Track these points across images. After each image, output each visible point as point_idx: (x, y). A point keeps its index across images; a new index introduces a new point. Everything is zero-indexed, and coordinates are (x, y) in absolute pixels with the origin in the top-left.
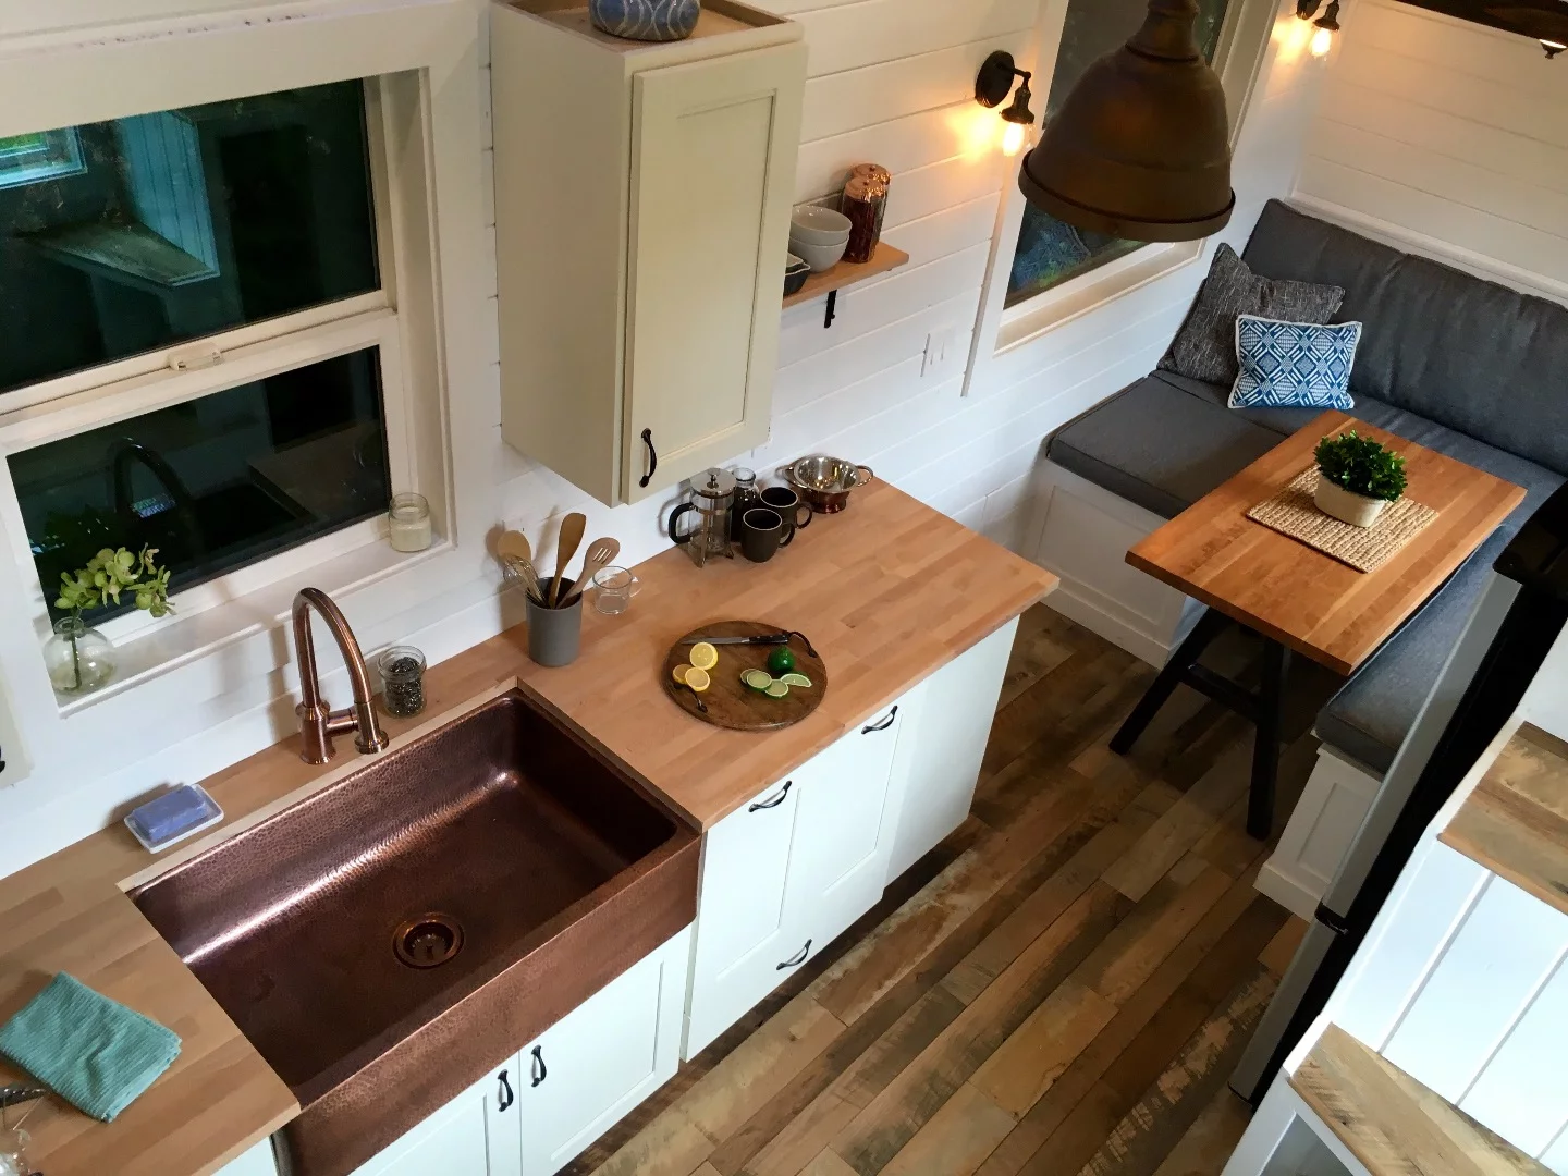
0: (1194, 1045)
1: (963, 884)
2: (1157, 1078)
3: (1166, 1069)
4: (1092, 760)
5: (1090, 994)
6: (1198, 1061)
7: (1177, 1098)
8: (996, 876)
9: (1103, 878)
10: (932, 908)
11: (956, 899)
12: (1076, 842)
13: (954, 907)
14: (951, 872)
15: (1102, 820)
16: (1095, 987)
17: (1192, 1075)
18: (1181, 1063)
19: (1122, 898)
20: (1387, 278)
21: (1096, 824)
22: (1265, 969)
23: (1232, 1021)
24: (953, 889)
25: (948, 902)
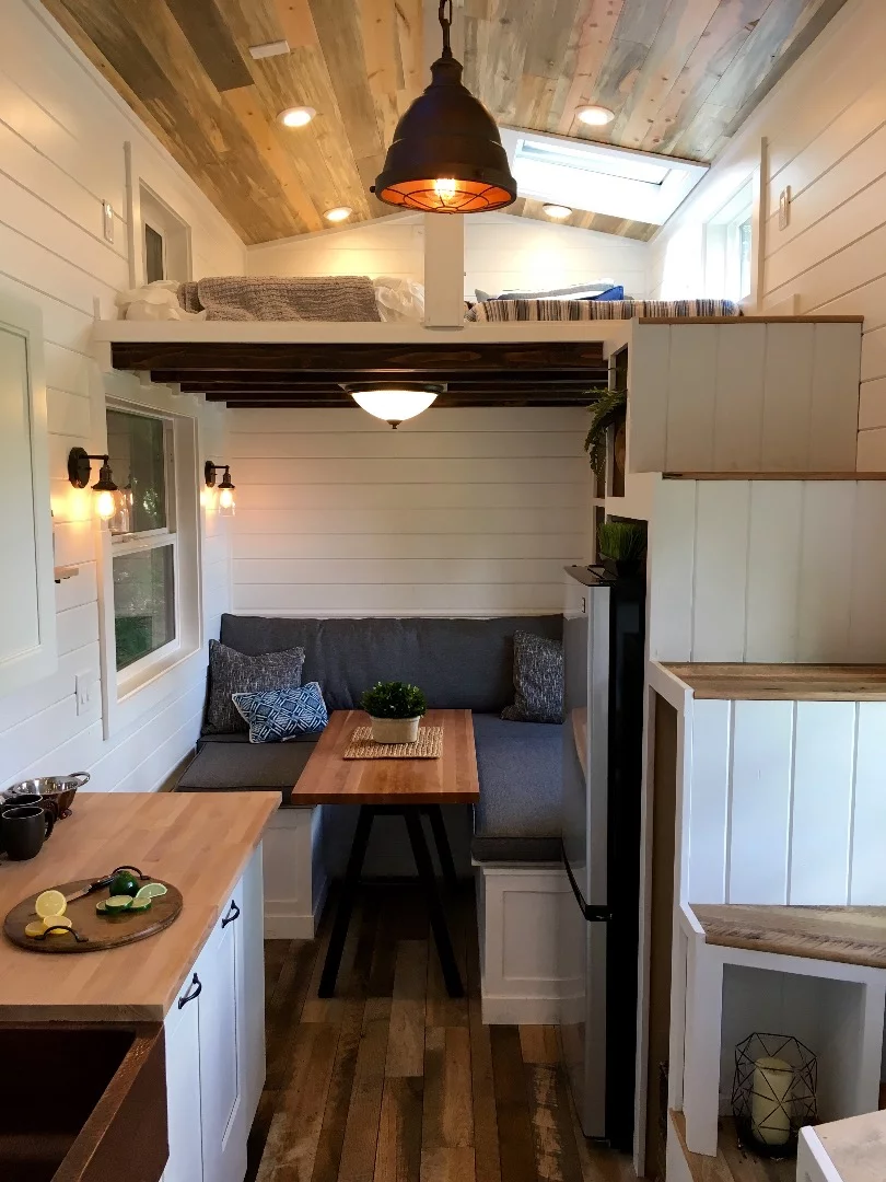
0: (538, 1136)
1: (290, 1140)
2: (536, 1172)
3: (537, 1162)
4: (313, 1011)
5: (444, 1151)
6: (550, 1145)
7: (561, 1175)
8: (310, 1120)
9: (388, 1075)
10: (280, 1171)
11: (293, 1154)
12: (348, 1066)
13: (297, 1160)
14: (274, 1136)
15: (355, 1041)
16: (444, 1144)
17: (554, 1154)
18: (542, 1152)
19: (411, 1080)
20: (320, 635)
21: (353, 1046)
22: (535, 1065)
23: (547, 1107)
24: (286, 1148)
25: (289, 1159)
